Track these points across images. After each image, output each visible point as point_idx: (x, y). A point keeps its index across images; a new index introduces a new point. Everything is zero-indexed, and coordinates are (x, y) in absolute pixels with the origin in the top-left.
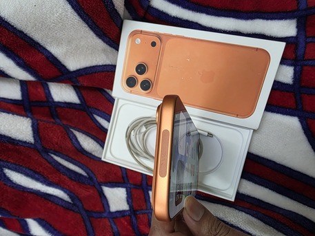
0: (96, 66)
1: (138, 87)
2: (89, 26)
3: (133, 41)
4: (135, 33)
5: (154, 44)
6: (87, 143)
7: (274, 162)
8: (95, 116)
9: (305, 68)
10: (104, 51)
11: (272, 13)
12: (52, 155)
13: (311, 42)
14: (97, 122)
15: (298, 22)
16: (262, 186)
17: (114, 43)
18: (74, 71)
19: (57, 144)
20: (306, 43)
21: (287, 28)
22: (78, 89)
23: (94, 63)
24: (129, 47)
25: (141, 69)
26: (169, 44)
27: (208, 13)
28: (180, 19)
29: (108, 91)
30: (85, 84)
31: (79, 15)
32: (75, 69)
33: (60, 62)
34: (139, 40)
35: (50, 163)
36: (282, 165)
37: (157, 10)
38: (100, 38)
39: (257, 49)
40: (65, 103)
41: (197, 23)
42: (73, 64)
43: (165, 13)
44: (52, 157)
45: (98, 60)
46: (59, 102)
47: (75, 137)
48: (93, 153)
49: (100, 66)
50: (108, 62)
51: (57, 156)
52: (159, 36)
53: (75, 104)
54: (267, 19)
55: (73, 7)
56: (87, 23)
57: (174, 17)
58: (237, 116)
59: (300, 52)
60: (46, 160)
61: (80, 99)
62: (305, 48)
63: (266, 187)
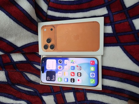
0: (30, 43)
1: (49, 48)
2: (22, 27)
3: (43, 30)
4: (43, 27)
5: (52, 30)
6: (32, 77)
7: (115, 68)
8: (34, 65)
9: (116, 25)
10: (32, 36)
11: (95, 7)
12: (17, 86)
13: (115, 14)
14: (36, 67)
15: (107, 8)
16: (113, 80)
17: (36, 32)
18: (20, 47)
19: (18, 80)
20: (113, 15)
21: (104, 11)
22: (24, 54)
23: (29, 42)
24: (42, 33)
25: (49, 41)
26: (58, 28)
27: (71, 13)
28: (61, 17)
29: (38, 53)
30: (27, 52)
31: (17, 23)
32: (20, 46)
33: (13, 44)
34: (46, 29)
35: (16, 89)
36: (119, 69)
37: (50, 16)
38: (29, 31)
39: (93, 22)
40: (20, 61)
41: (68, 17)
42: (19, 44)
43: (54, 16)
44: (17, 87)
45: (30, 40)
46: (17, 62)
47: (26, 75)
48: (36, 82)
49: (31, 43)
50: (35, 41)
51: (19, 86)
52: (53, 26)
53: (24, 61)
54: (95, 9)
55: (14, 21)
56: (21, 26)
57: (58, 17)
58: (93, 51)
59: (112, 19)
60: (13, 88)
61: (26, 58)
62: (113, 17)
63: (116, 80)
